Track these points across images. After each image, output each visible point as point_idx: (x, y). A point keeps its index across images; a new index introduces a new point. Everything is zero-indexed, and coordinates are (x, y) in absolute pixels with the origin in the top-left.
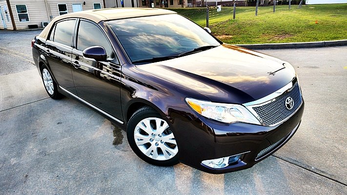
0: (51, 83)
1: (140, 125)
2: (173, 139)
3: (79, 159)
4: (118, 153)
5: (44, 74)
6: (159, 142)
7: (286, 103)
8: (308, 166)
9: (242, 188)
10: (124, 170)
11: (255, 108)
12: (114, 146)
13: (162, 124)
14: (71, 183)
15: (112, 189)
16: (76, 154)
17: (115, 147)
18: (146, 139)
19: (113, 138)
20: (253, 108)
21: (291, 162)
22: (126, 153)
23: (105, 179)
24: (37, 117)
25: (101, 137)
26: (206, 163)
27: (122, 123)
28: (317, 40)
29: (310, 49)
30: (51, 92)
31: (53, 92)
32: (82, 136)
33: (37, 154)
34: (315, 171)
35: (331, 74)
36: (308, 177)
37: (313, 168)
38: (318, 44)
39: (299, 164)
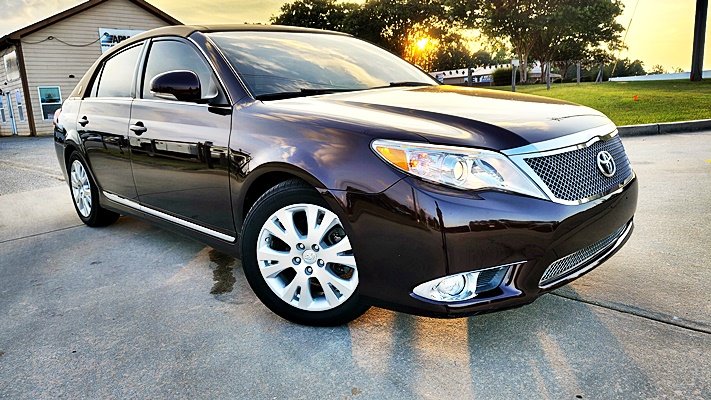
0: (87, 190)
1: (269, 227)
2: (347, 253)
3: (129, 320)
4: (221, 307)
5: (73, 174)
6: (315, 266)
7: (599, 160)
8: (664, 316)
9: (513, 359)
10: (231, 337)
11: (530, 161)
12: (212, 296)
13: (321, 216)
14: (102, 364)
15: (200, 370)
16: (123, 312)
17: (216, 298)
18: (285, 261)
19: (213, 283)
20: (526, 160)
21: (622, 309)
22: (240, 306)
23: (187, 353)
24: (48, 255)
25: (184, 282)
26: (424, 290)
27: (232, 239)
28: (641, 122)
29: (630, 138)
30: (86, 211)
31: (89, 209)
32: (143, 282)
33: (34, 315)
34: (683, 323)
35: (680, 172)
36: (667, 334)
37: (675, 318)
38: (645, 130)
39: (641, 313)
